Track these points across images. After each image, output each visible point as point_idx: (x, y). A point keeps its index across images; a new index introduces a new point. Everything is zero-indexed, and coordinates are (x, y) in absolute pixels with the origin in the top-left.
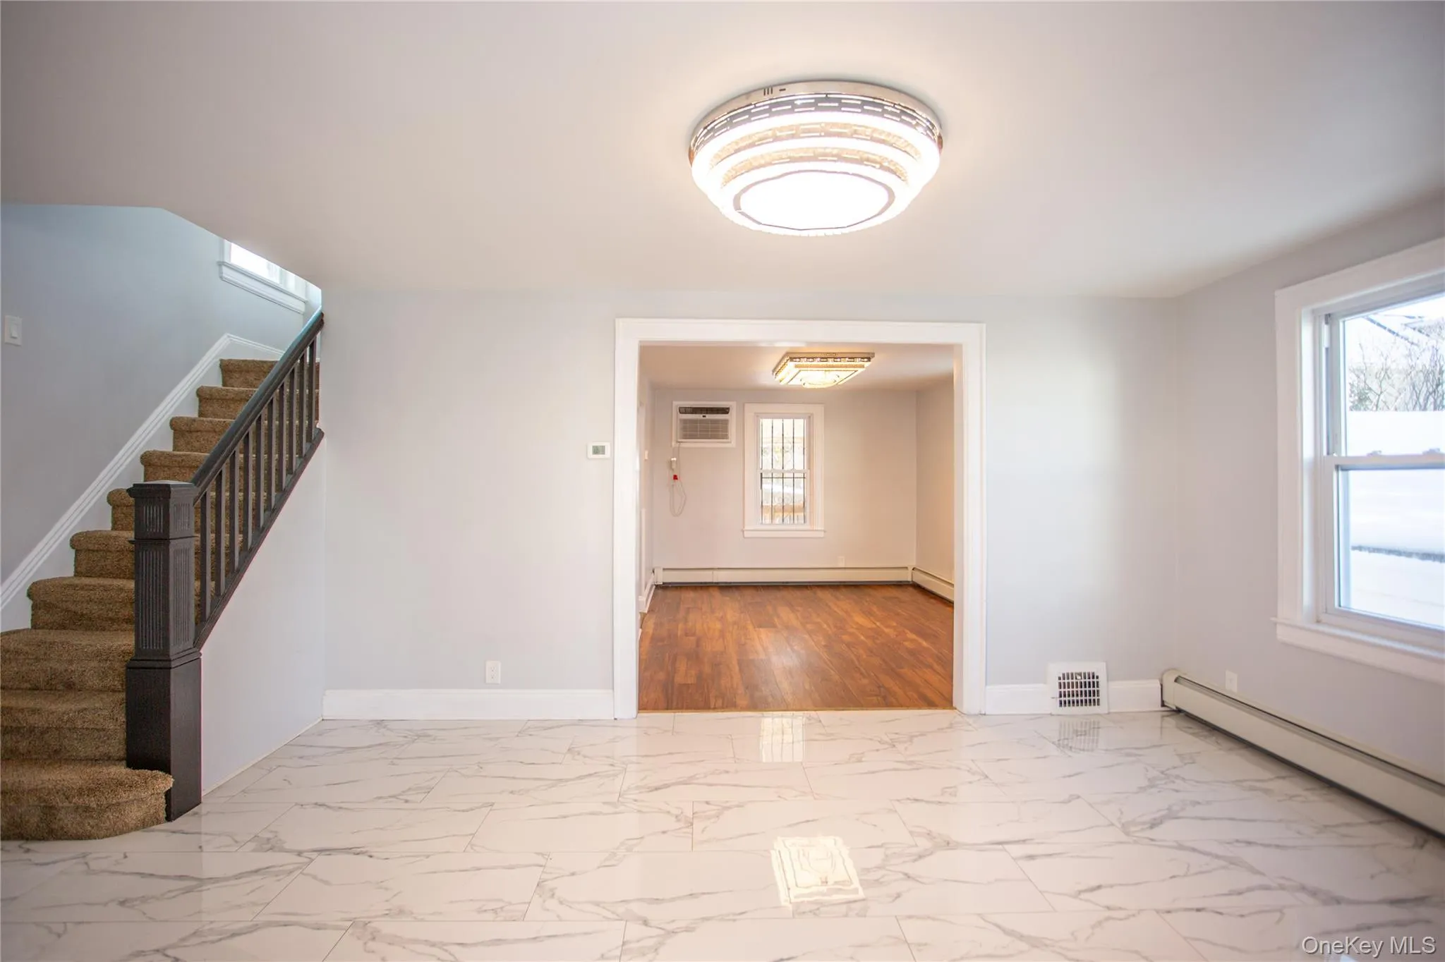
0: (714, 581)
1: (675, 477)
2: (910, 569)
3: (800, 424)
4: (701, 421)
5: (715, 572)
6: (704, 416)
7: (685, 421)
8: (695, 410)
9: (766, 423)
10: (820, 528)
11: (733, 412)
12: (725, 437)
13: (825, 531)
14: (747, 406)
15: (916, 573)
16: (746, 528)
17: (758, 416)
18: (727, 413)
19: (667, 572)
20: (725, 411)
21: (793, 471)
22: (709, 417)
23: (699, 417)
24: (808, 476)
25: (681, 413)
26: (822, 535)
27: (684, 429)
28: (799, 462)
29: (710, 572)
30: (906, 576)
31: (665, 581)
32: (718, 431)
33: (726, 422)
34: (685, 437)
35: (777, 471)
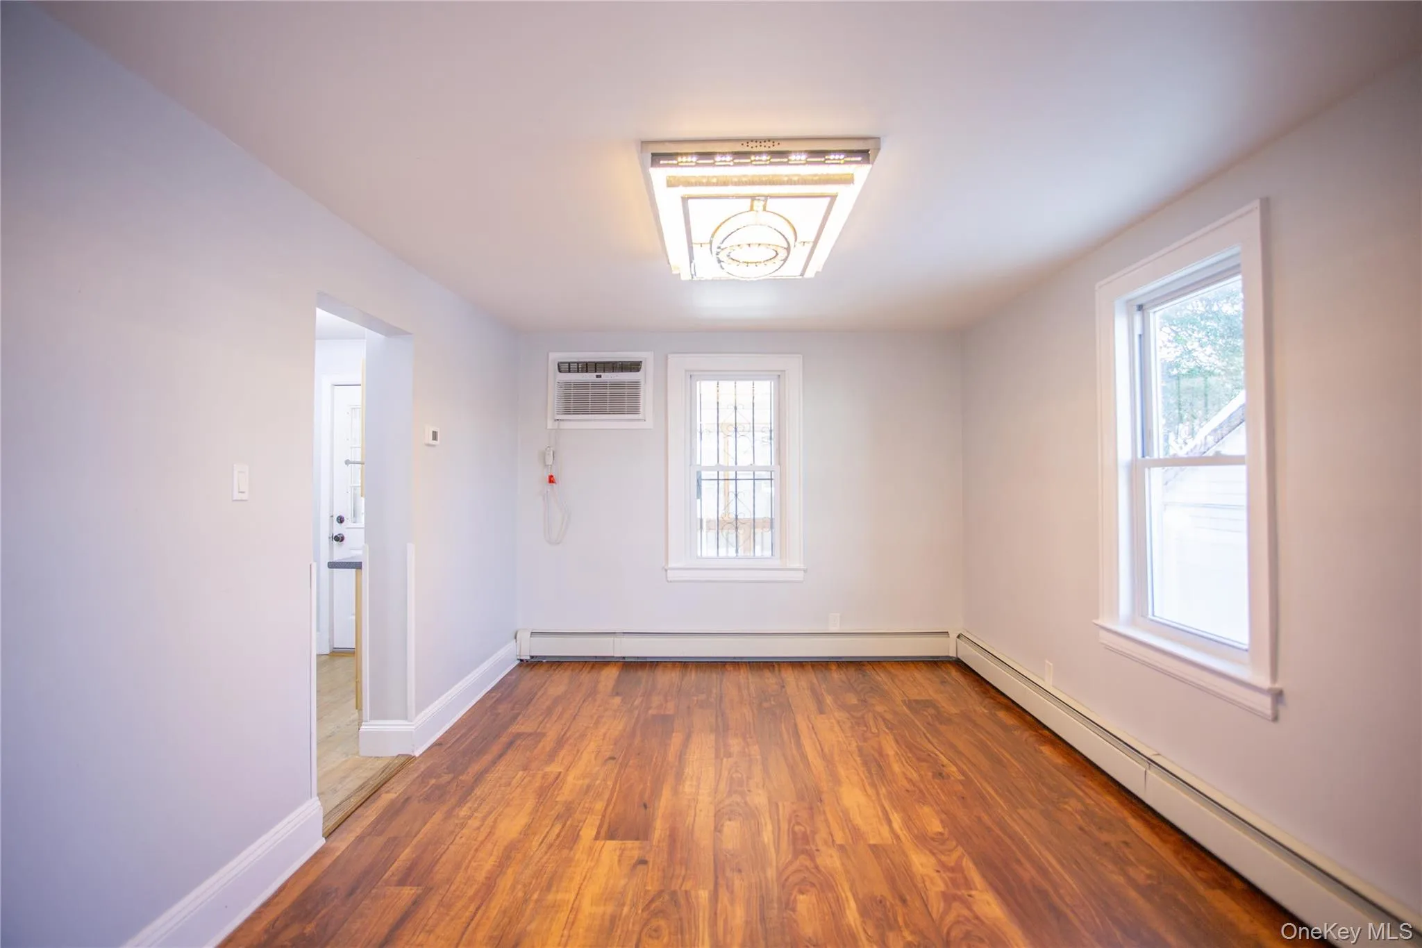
0: (615, 655)
1: (551, 480)
2: (953, 635)
3: (764, 389)
4: (594, 385)
5: (617, 640)
6: (597, 376)
7: (567, 385)
8: (586, 367)
9: (706, 389)
10: (796, 565)
11: (648, 368)
12: (635, 410)
13: (805, 571)
14: (673, 359)
15: (961, 643)
16: (671, 565)
17: (692, 376)
18: (638, 370)
19: (537, 639)
20: (635, 367)
21: (753, 468)
22: (608, 377)
23: (590, 377)
24: (777, 475)
25: (560, 371)
26: (799, 576)
27: (567, 398)
28: (764, 457)
29: (610, 639)
30: (946, 648)
31: (533, 654)
32: (624, 401)
33: (635, 385)
34: (567, 411)
35: (727, 469)
